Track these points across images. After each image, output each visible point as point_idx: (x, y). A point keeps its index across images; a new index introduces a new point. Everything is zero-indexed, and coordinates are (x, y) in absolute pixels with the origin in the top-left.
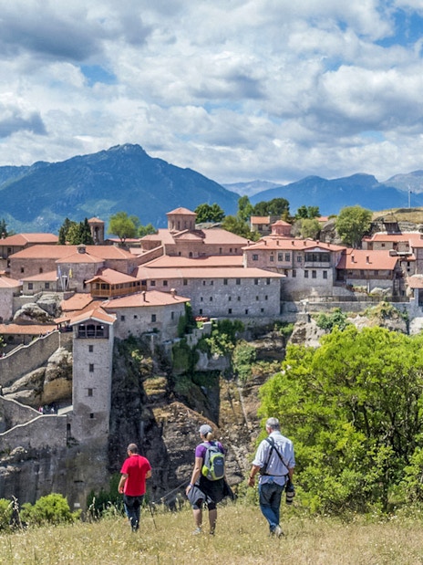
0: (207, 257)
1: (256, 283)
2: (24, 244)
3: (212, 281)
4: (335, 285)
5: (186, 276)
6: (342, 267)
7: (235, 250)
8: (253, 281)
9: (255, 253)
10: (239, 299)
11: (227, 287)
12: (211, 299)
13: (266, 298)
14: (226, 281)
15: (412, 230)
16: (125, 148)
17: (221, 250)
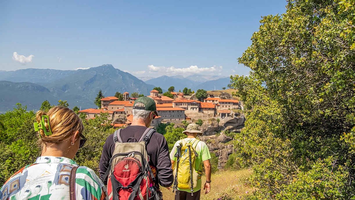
0: (162, 104)
1: (178, 112)
2: (110, 100)
3: (166, 111)
4: (199, 112)
5: (159, 110)
6: (200, 107)
7: (170, 102)
8: (177, 111)
9: (177, 103)
10: (173, 116)
11: (170, 113)
12: (166, 116)
13: (181, 116)
14: (170, 111)
15: (217, 97)
16: (107, 65)
17: (166, 102)
